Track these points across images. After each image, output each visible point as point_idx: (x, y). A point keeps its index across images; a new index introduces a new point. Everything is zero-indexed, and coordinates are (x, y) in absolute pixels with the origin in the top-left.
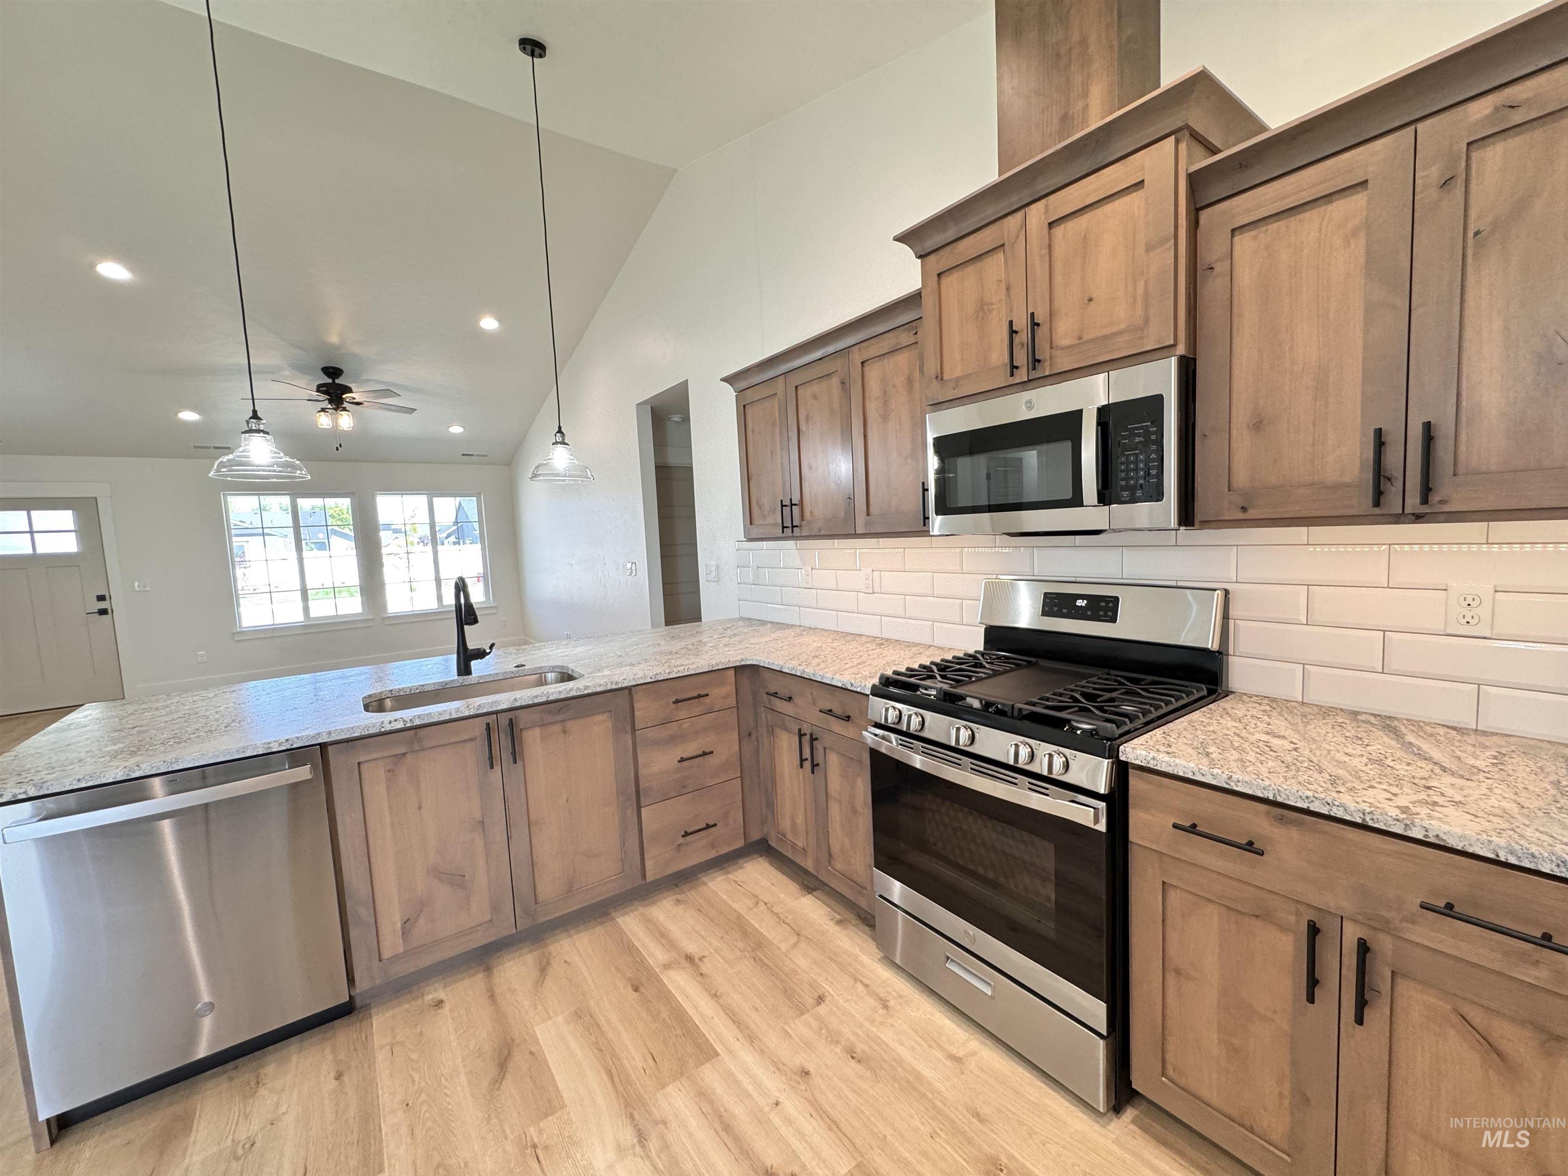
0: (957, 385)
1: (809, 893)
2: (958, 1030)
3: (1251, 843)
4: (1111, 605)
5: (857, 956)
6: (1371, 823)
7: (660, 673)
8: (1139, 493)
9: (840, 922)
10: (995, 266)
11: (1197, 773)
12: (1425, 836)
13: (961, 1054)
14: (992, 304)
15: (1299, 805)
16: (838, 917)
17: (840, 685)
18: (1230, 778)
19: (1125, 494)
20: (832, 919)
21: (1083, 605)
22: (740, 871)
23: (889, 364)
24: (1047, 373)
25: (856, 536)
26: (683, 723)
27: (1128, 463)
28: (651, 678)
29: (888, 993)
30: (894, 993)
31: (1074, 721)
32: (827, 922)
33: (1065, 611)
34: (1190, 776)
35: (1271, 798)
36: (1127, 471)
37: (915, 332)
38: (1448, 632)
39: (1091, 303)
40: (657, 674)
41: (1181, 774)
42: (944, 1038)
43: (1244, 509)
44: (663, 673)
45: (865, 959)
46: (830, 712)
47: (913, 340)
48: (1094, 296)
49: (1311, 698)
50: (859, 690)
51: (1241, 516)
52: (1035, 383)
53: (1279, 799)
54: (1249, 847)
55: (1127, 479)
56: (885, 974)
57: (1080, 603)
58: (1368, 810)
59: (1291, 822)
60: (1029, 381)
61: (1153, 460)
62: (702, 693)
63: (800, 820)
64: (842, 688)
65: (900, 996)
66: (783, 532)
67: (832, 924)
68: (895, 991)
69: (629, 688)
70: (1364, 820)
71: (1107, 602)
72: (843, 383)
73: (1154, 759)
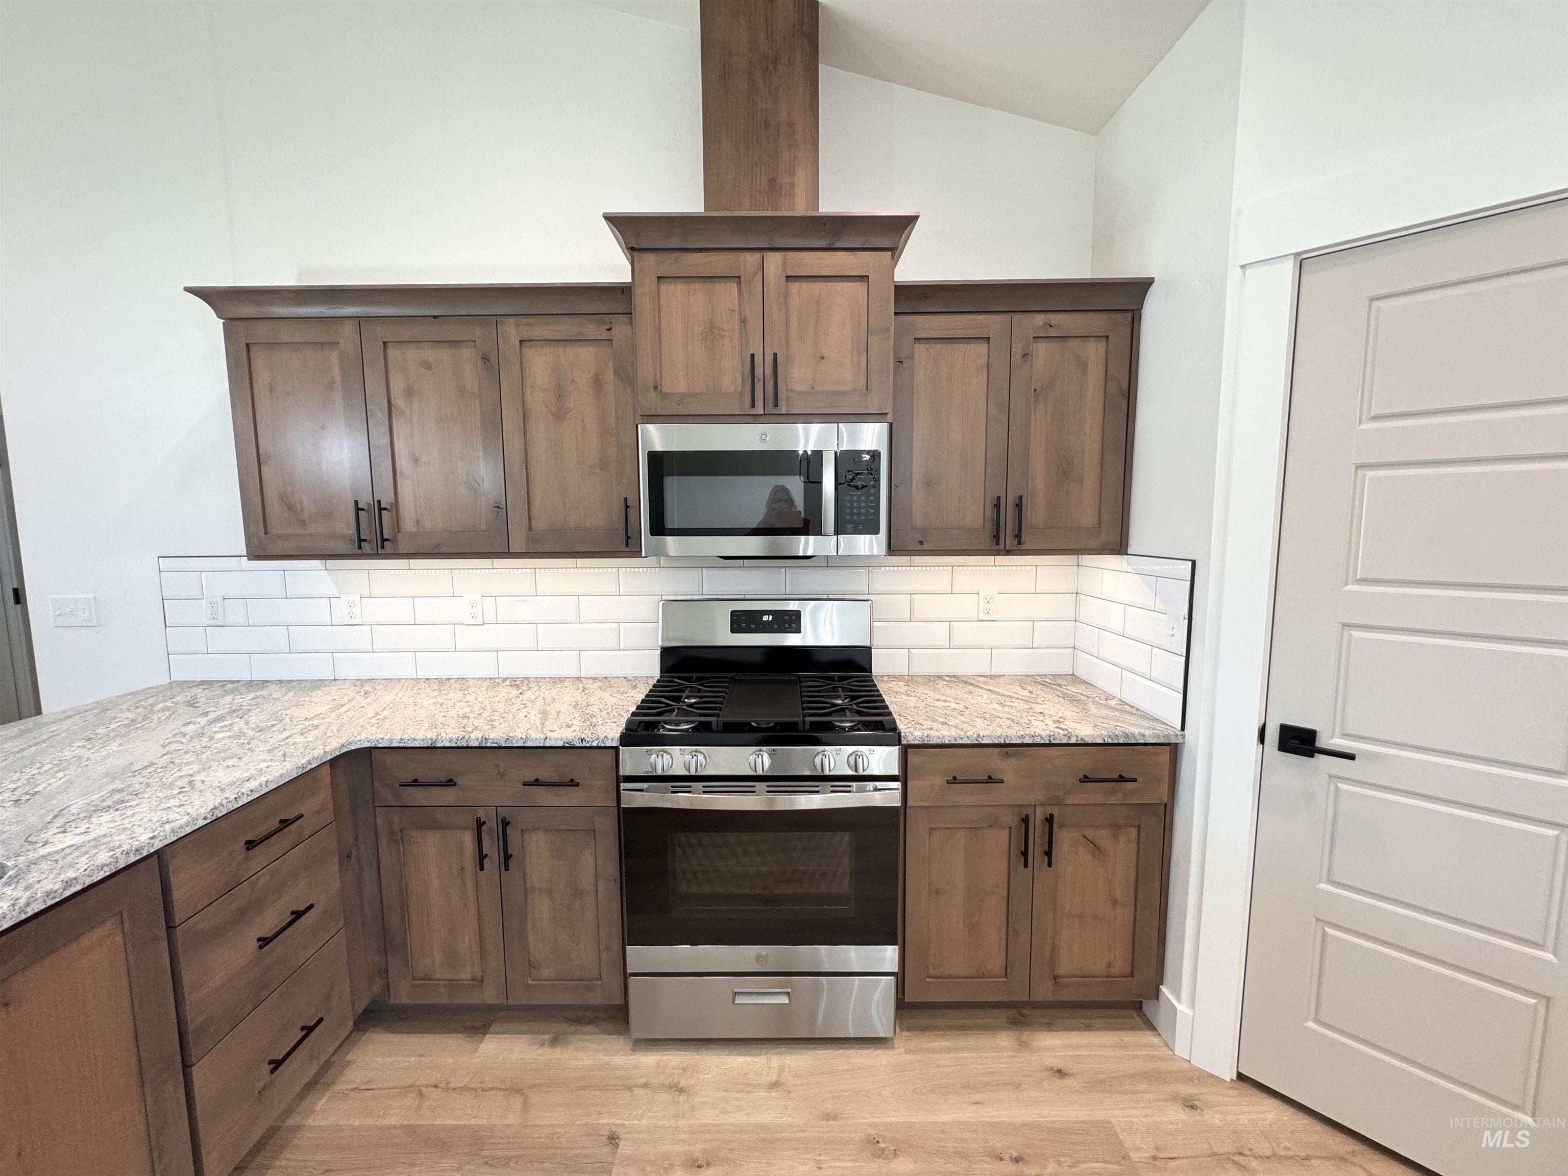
0: (682, 401)
1: (485, 1034)
2: (756, 1059)
3: (990, 777)
4: (794, 617)
5: (608, 1064)
6: (1053, 742)
7: (221, 805)
8: (861, 527)
9: (555, 1042)
10: (727, 293)
11: (958, 739)
12: (1077, 740)
13: (774, 1078)
14: (723, 330)
15: (1018, 742)
16: (547, 1037)
17: (560, 744)
18: (979, 736)
19: (850, 526)
20: (542, 1045)
21: (770, 619)
22: (348, 1071)
23: (567, 354)
24: (783, 412)
25: (508, 554)
26: (257, 880)
27: (852, 502)
28: (205, 818)
29: (671, 1075)
30: (677, 1071)
31: (836, 721)
32: (540, 1051)
33: (753, 626)
34: (953, 742)
35: (1002, 742)
36: (852, 508)
37: (608, 327)
38: (980, 619)
39: (823, 360)
40: (215, 808)
41: (947, 742)
42: (752, 1076)
43: (921, 543)
44: (224, 802)
45: (619, 1060)
46: (537, 783)
47: (605, 335)
48: (825, 355)
49: (914, 672)
50: (595, 744)
51: (920, 547)
52: (772, 418)
53: (1007, 742)
54: (990, 780)
55: (852, 514)
56: (650, 1060)
57: (765, 618)
58: (1052, 734)
59: (1014, 755)
60: (765, 414)
61: (871, 501)
62: (291, 815)
63: (467, 942)
64: (563, 747)
65: (684, 1070)
66: (360, 548)
67: (546, 1050)
68: (674, 1068)
69: (158, 853)
70: (1050, 740)
71: (791, 616)
72: (485, 359)
73: (927, 736)
